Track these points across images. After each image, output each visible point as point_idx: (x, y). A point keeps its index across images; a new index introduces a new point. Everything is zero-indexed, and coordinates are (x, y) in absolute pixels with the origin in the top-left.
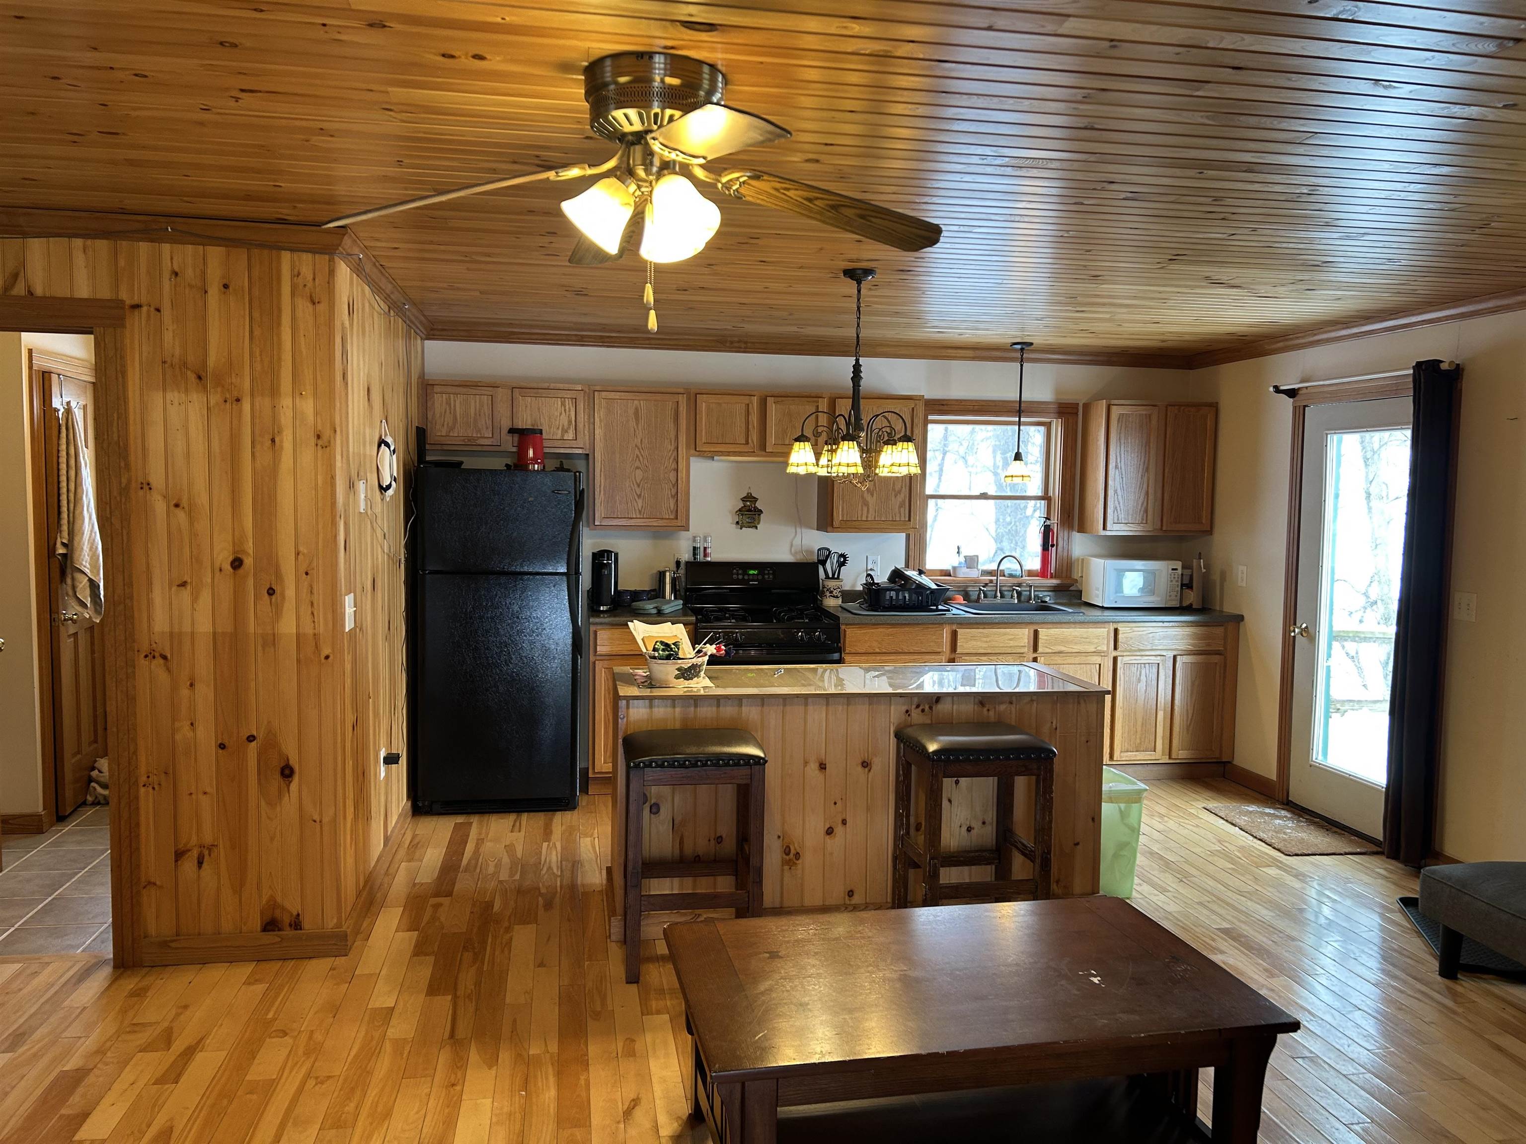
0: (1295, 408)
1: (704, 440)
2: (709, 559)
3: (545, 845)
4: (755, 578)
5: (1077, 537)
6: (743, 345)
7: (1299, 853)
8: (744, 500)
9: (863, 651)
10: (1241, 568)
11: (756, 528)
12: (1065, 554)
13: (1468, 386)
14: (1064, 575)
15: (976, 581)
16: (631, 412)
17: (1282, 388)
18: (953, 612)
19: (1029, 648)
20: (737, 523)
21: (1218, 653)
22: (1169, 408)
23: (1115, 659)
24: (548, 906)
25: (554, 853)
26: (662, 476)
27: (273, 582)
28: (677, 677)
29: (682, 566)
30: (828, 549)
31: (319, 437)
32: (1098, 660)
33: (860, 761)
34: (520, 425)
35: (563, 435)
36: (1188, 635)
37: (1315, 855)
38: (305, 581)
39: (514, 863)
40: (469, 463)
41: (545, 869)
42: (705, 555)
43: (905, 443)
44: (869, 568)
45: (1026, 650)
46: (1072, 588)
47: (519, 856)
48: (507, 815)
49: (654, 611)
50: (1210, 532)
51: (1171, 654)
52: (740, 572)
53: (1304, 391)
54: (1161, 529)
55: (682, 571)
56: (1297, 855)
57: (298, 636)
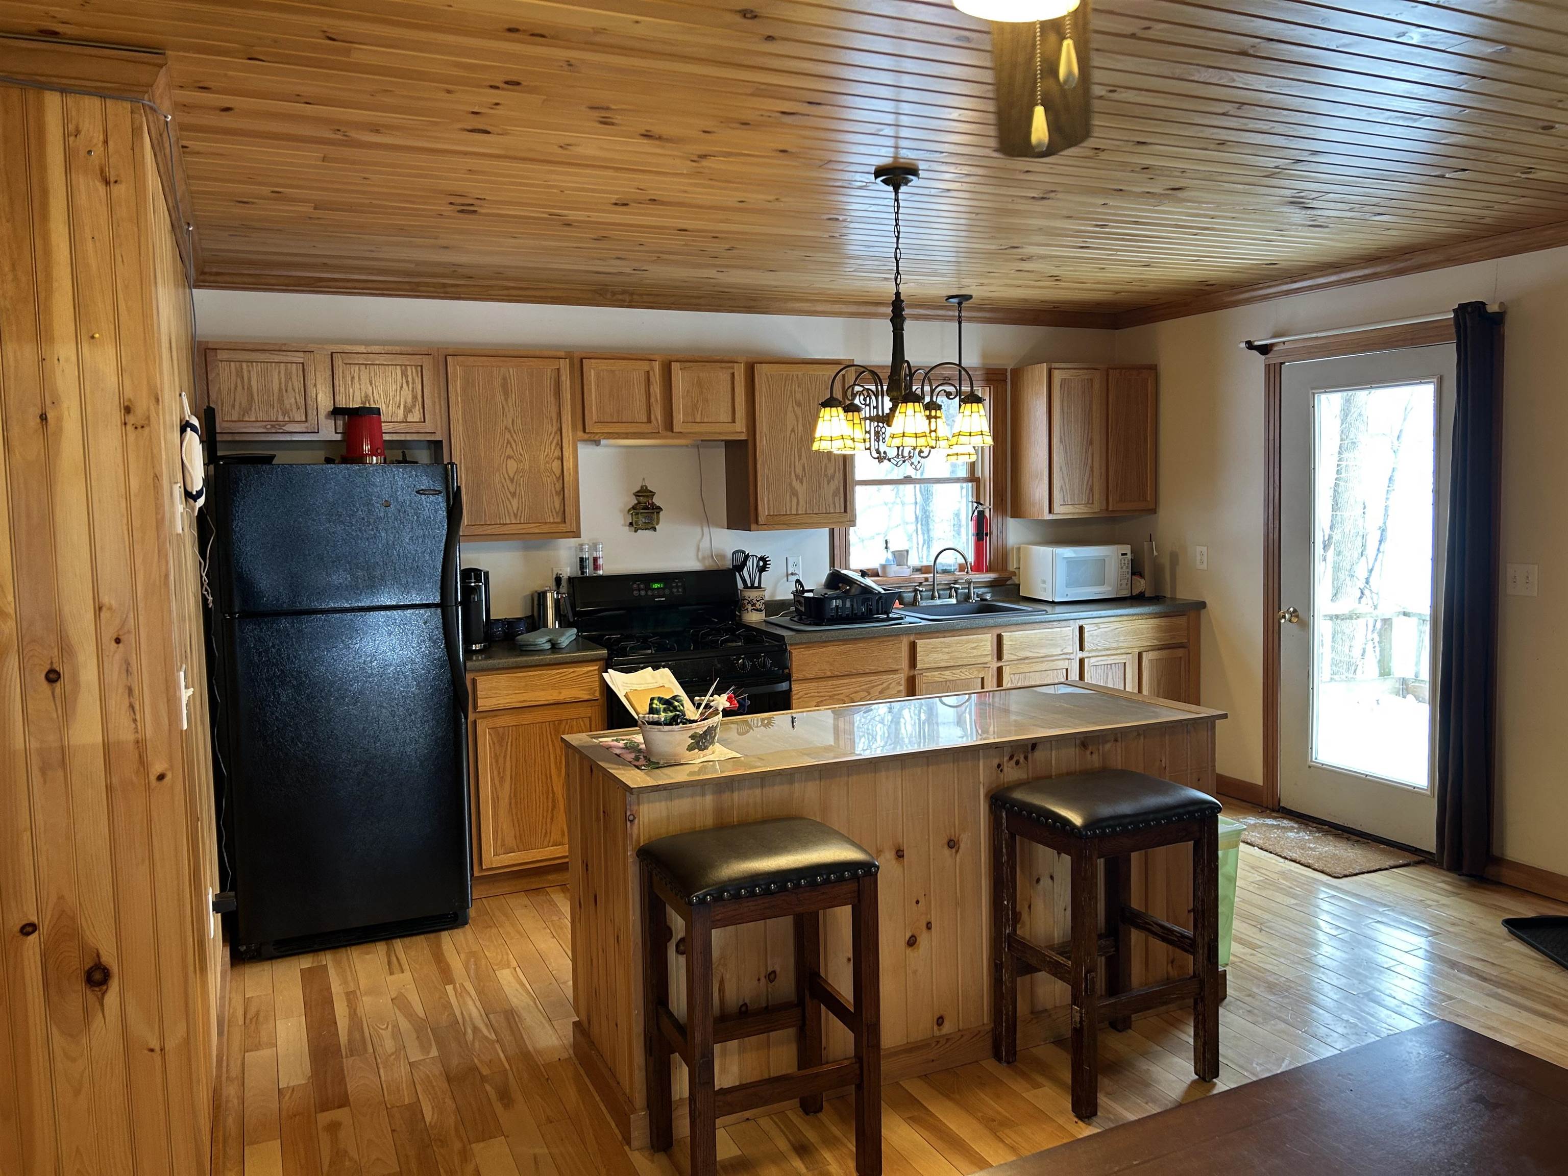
0: (1268, 367)
1: (595, 418)
2: (601, 572)
3: (449, 988)
4: (661, 593)
5: (1011, 523)
6: (627, 297)
7: (1347, 873)
8: (637, 495)
9: (812, 676)
10: (1199, 549)
11: (655, 529)
12: (1000, 543)
13: (1512, 333)
14: (1000, 567)
15: (909, 580)
16: (497, 383)
17: (1257, 343)
18: (908, 619)
19: (992, 658)
20: (631, 524)
21: (1181, 646)
22: (1111, 371)
23: (1082, 661)
24: (505, 1096)
25: (470, 1003)
26: (542, 467)
27: (55, 660)
28: (690, 748)
29: (564, 583)
30: (743, 552)
31: (128, 410)
32: (1066, 664)
33: (946, 841)
34: (342, 403)
35: (405, 416)
36: (1153, 628)
37: (1363, 873)
38: (115, 655)
39: (420, 1027)
40: (281, 458)
41: (469, 1031)
42: (596, 567)
43: (975, 405)
44: (790, 572)
45: (989, 658)
46: (1008, 583)
47: (422, 1014)
48: (370, 947)
49: (548, 646)
50: (1154, 511)
51: (1137, 651)
52: (642, 586)
53: (1281, 347)
54: (1107, 509)
55: (564, 588)
56: (1346, 876)
57: (107, 747)
